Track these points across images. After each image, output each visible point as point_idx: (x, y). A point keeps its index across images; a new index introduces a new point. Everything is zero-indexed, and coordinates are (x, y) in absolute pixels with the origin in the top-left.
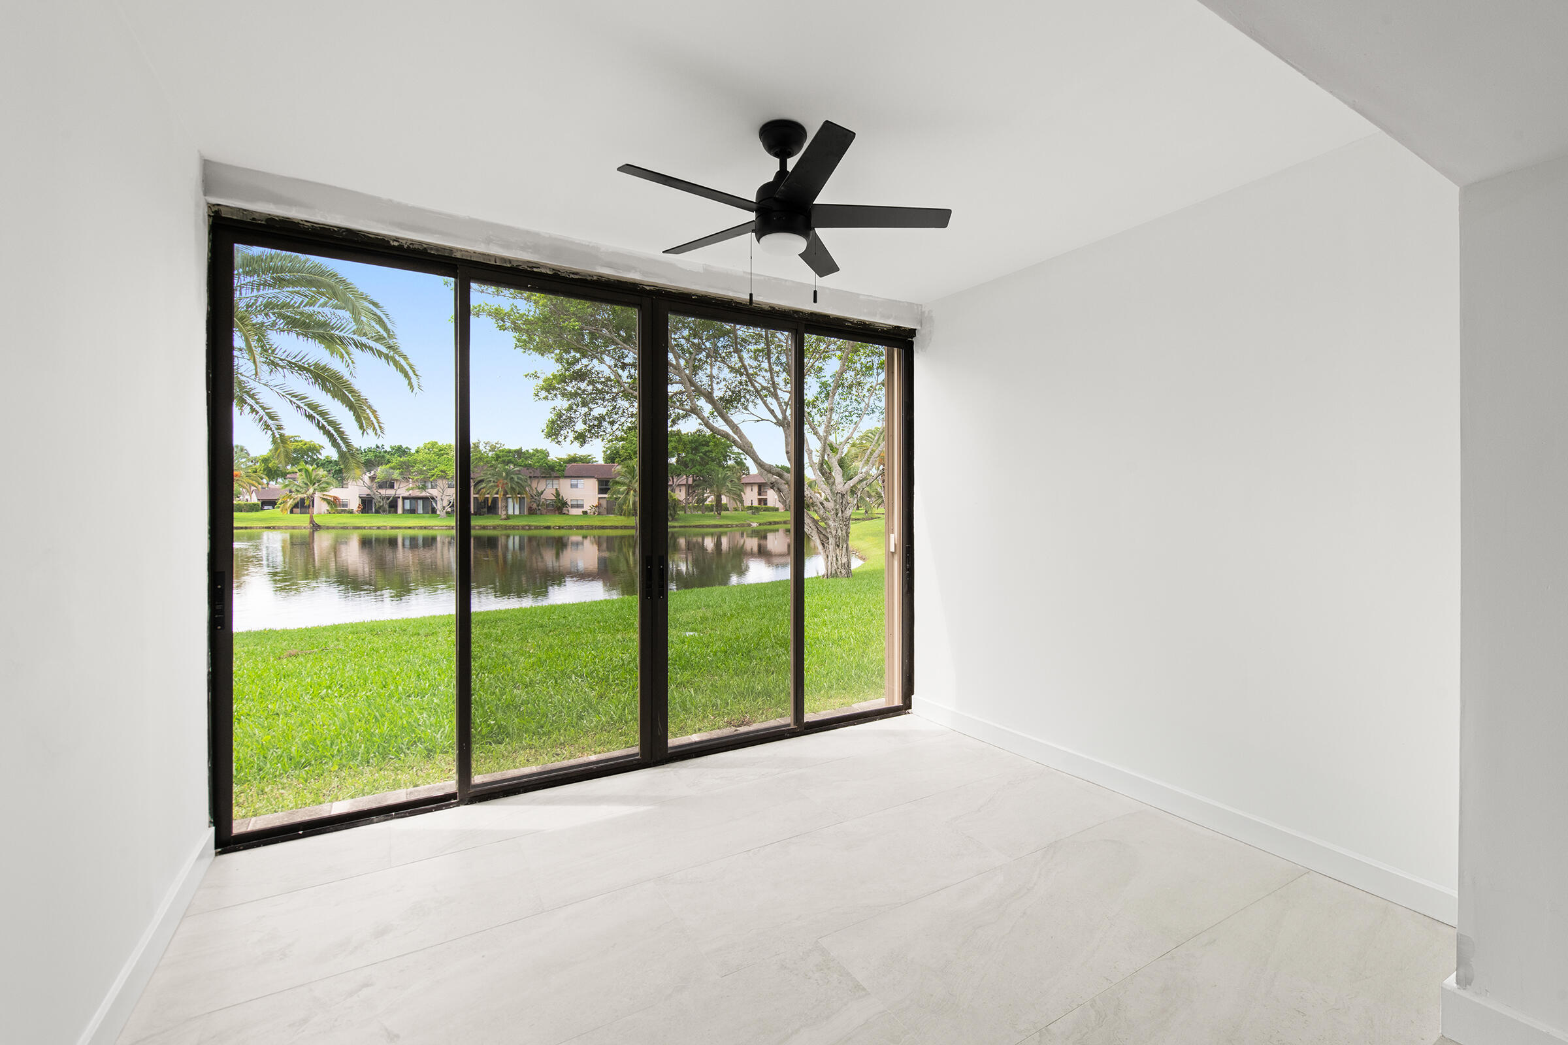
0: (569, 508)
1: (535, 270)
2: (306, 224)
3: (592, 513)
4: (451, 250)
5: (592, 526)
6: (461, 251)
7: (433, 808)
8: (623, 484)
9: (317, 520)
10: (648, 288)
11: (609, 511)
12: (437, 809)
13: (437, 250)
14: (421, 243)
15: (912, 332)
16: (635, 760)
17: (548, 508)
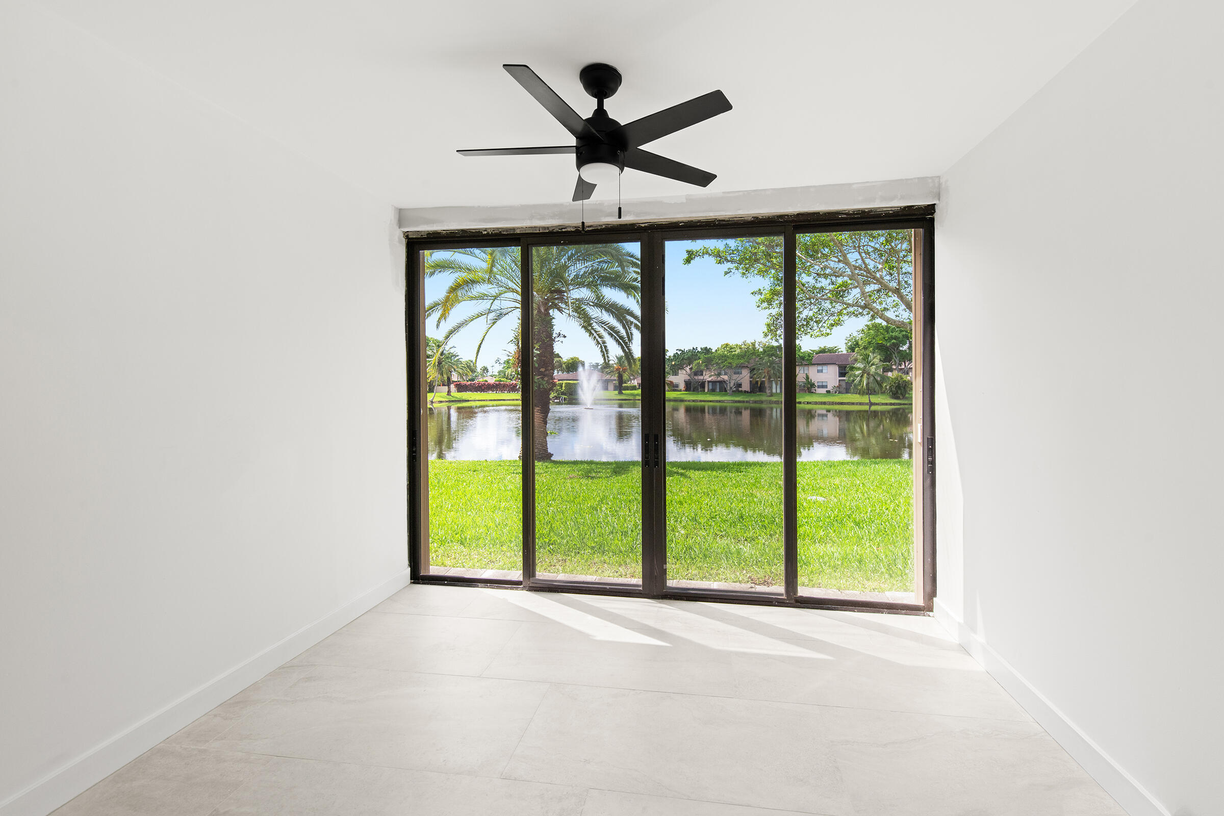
0: (816, 388)
1: (563, 230)
2: (444, 232)
3: (834, 392)
4: (514, 229)
5: (833, 402)
6: (519, 228)
7: (509, 587)
8: (859, 369)
10: (643, 225)
11: (847, 391)
12: (511, 589)
13: (507, 231)
14: (498, 229)
15: (931, 209)
16: (638, 590)
17: (802, 388)
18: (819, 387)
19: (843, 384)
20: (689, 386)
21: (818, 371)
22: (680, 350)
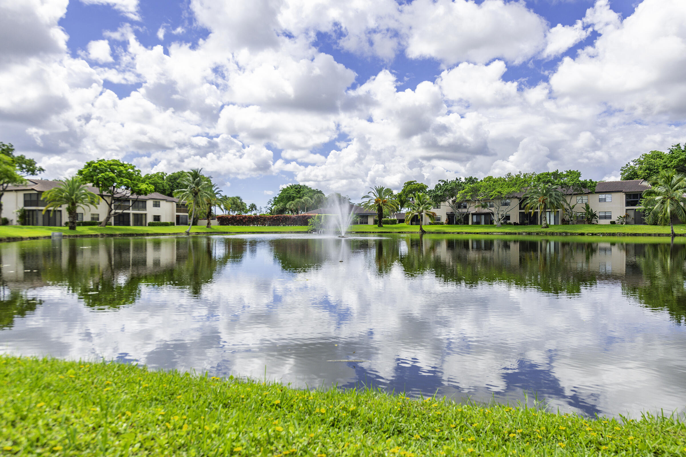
0: (598, 219)
3: (620, 223)
9: (425, 228)
11: (638, 221)
17: (580, 219)
18: (601, 218)
19: (632, 214)
20: (451, 220)
21: (600, 200)
22: (443, 181)
